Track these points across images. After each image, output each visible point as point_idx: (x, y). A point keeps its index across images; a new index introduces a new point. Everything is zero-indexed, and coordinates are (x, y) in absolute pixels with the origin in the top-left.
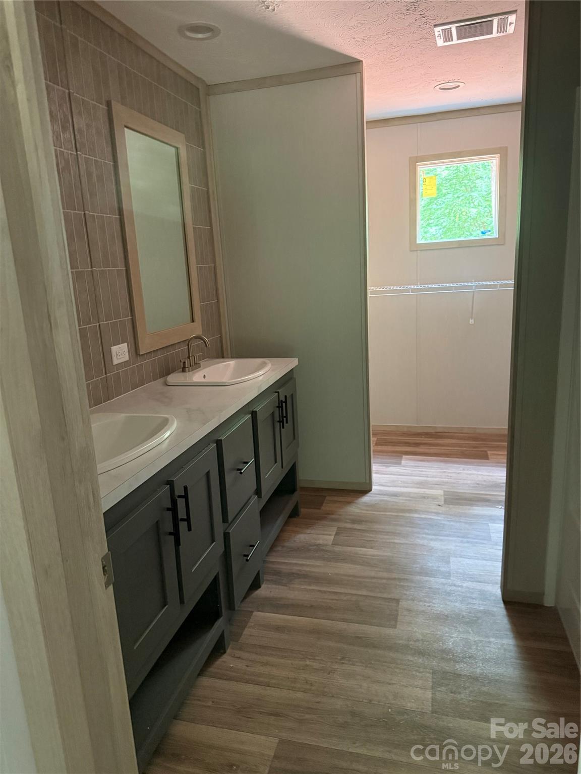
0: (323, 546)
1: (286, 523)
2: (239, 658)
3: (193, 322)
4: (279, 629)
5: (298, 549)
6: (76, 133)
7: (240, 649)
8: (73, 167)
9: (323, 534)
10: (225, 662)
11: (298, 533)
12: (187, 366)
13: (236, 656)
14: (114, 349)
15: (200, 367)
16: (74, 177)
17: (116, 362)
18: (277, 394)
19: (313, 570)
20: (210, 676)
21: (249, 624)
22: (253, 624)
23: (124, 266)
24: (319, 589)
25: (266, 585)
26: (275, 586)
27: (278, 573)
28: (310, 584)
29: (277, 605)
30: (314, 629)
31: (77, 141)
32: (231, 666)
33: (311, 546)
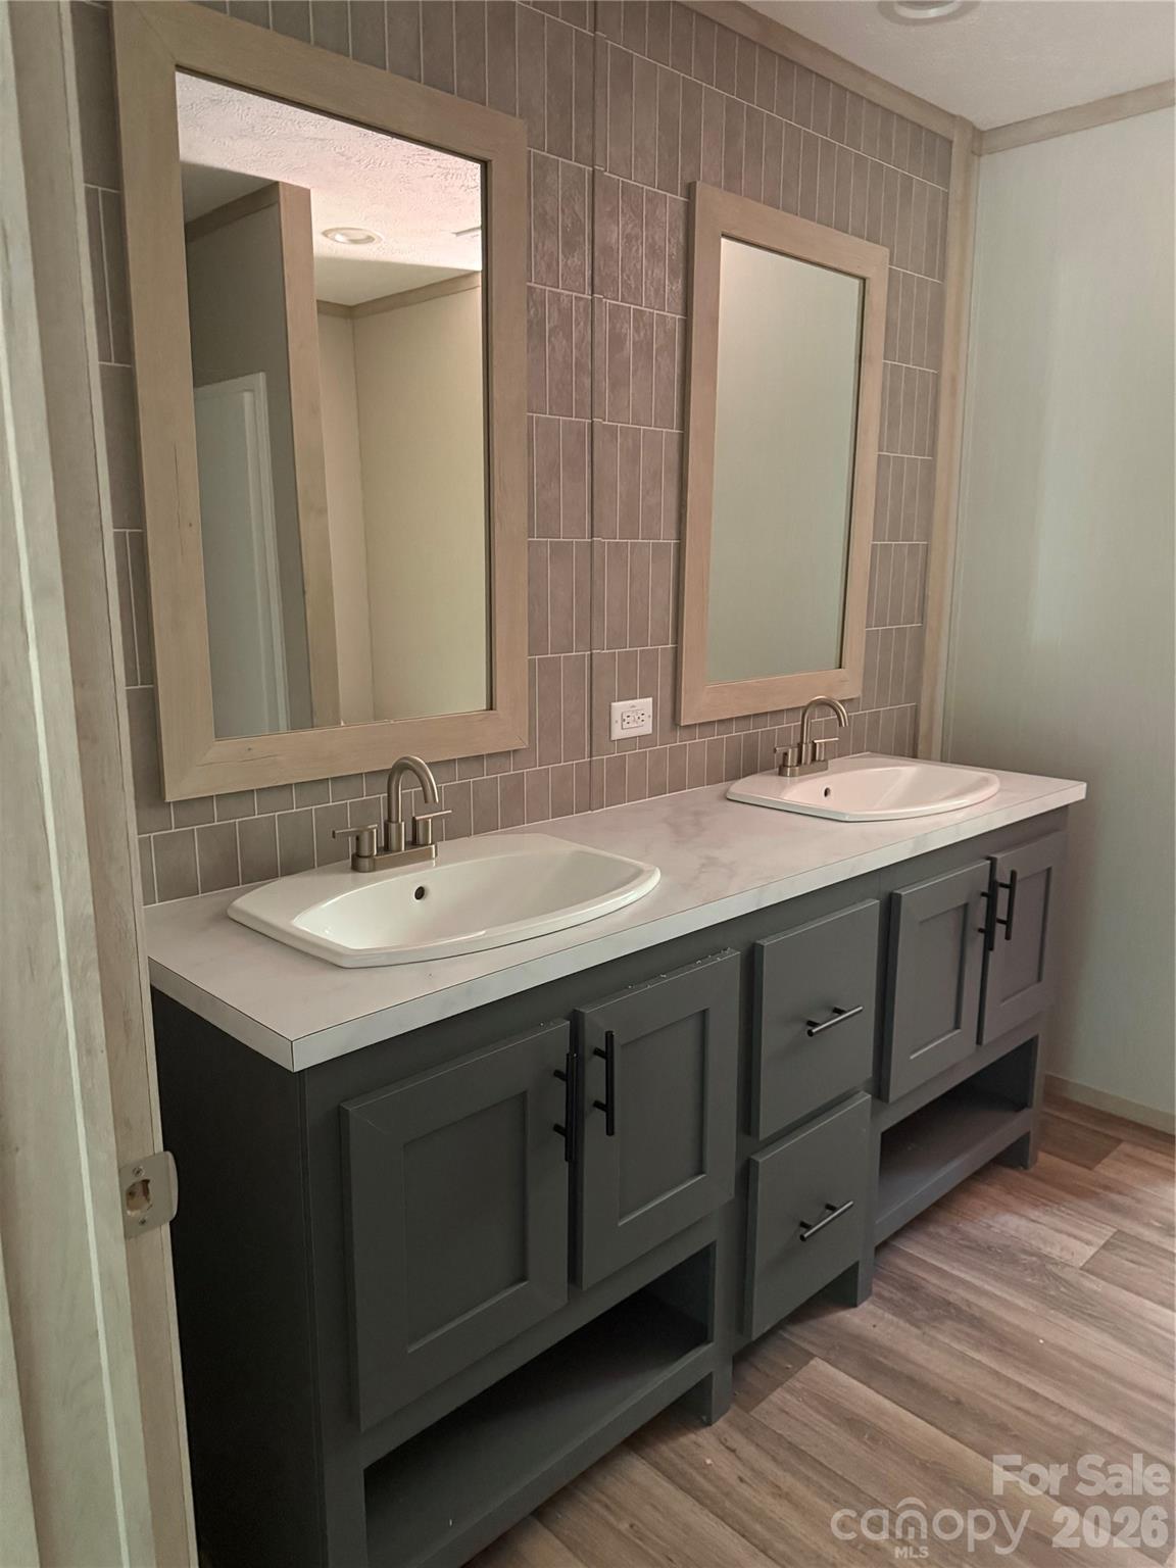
0: (1056, 1264)
1: (980, 1174)
2: (733, 1451)
3: (840, 667)
4: (853, 1423)
5: (989, 1248)
6: (596, 254)
7: (746, 1432)
8: (578, 324)
9: (1070, 1235)
10: (699, 1446)
11: (1008, 1209)
12: (789, 764)
13: (728, 1444)
14: (618, 707)
15: (826, 769)
16: (576, 347)
17: (618, 733)
18: (989, 862)
19: (1002, 1313)
20: (656, 1466)
21: (791, 1383)
22: (798, 1385)
23: (674, 535)
24: (997, 1369)
25: (872, 1307)
26: (891, 1317)
27: (912, 1288)
28: (979, 1345)
29: (873, 1364)
30: (935, 1463)
31: (596, 272)
32: (709, 1461)
33: (1025, 1252)
